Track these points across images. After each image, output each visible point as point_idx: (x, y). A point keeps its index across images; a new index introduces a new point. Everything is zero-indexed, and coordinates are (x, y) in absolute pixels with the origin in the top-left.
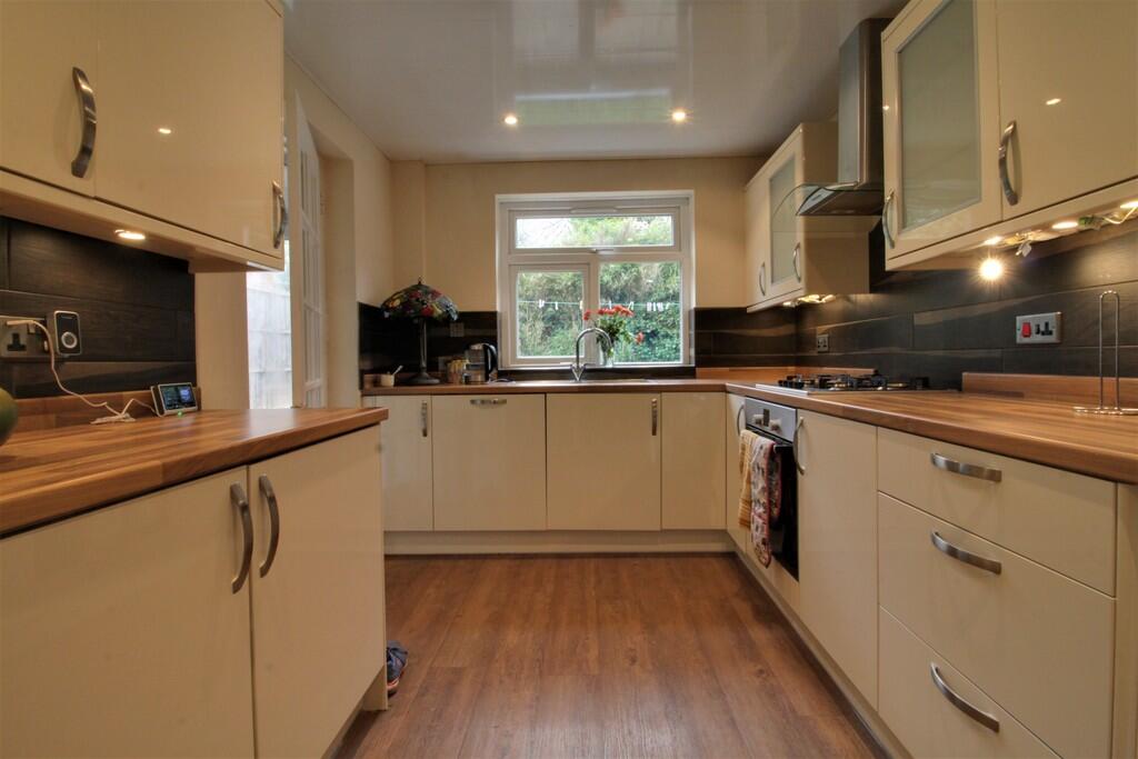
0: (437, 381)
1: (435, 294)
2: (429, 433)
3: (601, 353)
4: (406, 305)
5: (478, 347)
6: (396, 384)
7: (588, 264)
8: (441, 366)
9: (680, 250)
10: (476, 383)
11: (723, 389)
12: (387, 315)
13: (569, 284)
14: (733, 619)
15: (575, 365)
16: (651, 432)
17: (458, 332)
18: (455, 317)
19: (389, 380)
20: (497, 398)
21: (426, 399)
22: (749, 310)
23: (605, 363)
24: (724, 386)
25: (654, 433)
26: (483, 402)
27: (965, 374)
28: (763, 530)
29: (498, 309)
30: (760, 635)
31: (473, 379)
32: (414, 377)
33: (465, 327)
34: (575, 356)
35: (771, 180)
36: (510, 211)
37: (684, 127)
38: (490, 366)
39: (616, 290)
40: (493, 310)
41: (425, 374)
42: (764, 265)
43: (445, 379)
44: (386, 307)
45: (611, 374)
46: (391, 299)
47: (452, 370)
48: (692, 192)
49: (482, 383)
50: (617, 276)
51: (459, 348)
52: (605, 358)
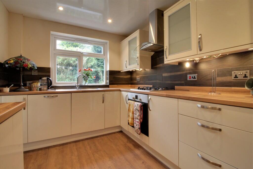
0: (28, 90)
1: (28, 60)
2: (26, 108)
3: (84, 81)
4: (16, 63)
5: (45, 78)
6: (10, 91)
8: (28, 85)
9: (104, 55)
10: (44, 90)
11: (120, 91)
12: (7, 66)
14: (130, 149)
15: (77, 84)
16: (102, 103)
18: (36, 68)
19: (7, 90)
20: (52, 95)
21: (25, 96)
22: (121, 72)
23: (85, 84)
24: (120, 90)
25: (103, 103)
26: (48, 97)
27: (175, 86)
28: (139, 126)
29: (50, 67)
30: (138, 152)
31: (43, 89)
32: (18, 88)
33: (38, 72)
34: (77, 82)
35: (129, 42)
37: (111, 24)
38: (49, 84)
39: (74, 65)
40: (48, 67)
41: (23, 87)
42: (126, 61)
43: (30, 89)
44: (6, 62)
45: (87, 87)
46: (9, 60)
47: (34, 86)
48: (108, 41)
49: (46, 90)
50: (74, 62)
51: (38, 78)
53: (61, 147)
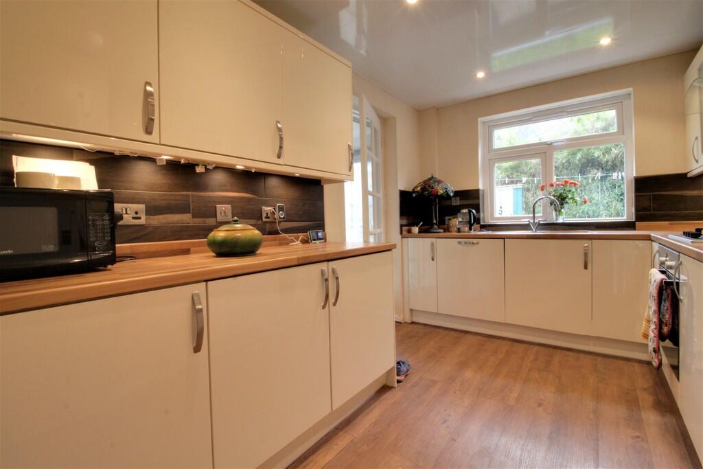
0: (442, 231)
1: (439, 182)
2: (435, 259)
4: (424, 189)
5: (465, 211)
6: (419, 232)
7: (545, 153)
8: (446, 223)
9: (623, 134)
10: (464, 232)
11: (648, 238)
12: (414, 195)
13: (564, 161)
15: (532, 221)
16: (583, 266)
17: (456, 202)
18: (452, 195)
19: (416, 230)
20: (475, 241)
21: (434, 240)
22: (689, 175)
24: (649, 236)
25: (586, 267)
26: (465, 243)
28: (653, 342)
29: (481, 187)
31: (462, 229)
32: (429, 228)
33: (460, 199)
34: (532, 215)
36: (489, 126)
37: (608, 49)
38: (474, 222)
40: (476, 188)
41: (436, 227)
42: (696, 138)
43: (447, 230)
44: (414, 191)
45: (562, 227)
46: (416, 187)
47: (451, 225)
48: (630, 90)
49: (468, 232)
50: (608, 151)
51: (454, 211)
52: (557, 216)
53: (486, 339)
